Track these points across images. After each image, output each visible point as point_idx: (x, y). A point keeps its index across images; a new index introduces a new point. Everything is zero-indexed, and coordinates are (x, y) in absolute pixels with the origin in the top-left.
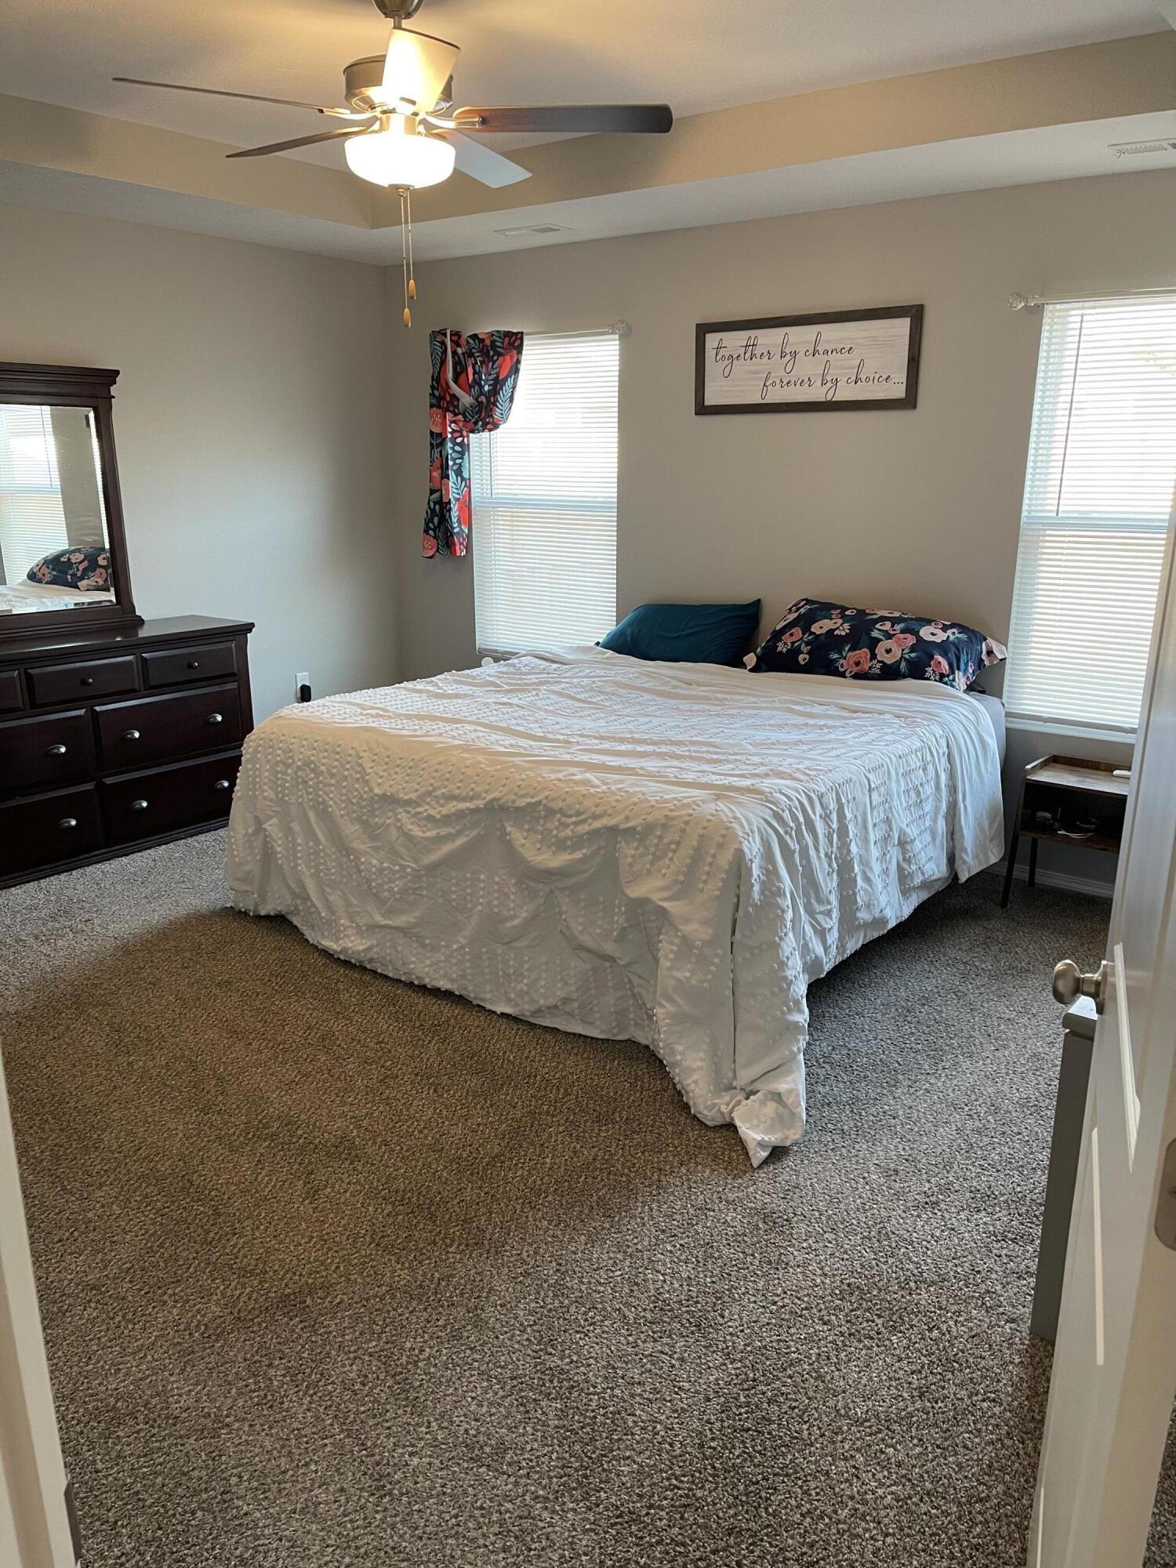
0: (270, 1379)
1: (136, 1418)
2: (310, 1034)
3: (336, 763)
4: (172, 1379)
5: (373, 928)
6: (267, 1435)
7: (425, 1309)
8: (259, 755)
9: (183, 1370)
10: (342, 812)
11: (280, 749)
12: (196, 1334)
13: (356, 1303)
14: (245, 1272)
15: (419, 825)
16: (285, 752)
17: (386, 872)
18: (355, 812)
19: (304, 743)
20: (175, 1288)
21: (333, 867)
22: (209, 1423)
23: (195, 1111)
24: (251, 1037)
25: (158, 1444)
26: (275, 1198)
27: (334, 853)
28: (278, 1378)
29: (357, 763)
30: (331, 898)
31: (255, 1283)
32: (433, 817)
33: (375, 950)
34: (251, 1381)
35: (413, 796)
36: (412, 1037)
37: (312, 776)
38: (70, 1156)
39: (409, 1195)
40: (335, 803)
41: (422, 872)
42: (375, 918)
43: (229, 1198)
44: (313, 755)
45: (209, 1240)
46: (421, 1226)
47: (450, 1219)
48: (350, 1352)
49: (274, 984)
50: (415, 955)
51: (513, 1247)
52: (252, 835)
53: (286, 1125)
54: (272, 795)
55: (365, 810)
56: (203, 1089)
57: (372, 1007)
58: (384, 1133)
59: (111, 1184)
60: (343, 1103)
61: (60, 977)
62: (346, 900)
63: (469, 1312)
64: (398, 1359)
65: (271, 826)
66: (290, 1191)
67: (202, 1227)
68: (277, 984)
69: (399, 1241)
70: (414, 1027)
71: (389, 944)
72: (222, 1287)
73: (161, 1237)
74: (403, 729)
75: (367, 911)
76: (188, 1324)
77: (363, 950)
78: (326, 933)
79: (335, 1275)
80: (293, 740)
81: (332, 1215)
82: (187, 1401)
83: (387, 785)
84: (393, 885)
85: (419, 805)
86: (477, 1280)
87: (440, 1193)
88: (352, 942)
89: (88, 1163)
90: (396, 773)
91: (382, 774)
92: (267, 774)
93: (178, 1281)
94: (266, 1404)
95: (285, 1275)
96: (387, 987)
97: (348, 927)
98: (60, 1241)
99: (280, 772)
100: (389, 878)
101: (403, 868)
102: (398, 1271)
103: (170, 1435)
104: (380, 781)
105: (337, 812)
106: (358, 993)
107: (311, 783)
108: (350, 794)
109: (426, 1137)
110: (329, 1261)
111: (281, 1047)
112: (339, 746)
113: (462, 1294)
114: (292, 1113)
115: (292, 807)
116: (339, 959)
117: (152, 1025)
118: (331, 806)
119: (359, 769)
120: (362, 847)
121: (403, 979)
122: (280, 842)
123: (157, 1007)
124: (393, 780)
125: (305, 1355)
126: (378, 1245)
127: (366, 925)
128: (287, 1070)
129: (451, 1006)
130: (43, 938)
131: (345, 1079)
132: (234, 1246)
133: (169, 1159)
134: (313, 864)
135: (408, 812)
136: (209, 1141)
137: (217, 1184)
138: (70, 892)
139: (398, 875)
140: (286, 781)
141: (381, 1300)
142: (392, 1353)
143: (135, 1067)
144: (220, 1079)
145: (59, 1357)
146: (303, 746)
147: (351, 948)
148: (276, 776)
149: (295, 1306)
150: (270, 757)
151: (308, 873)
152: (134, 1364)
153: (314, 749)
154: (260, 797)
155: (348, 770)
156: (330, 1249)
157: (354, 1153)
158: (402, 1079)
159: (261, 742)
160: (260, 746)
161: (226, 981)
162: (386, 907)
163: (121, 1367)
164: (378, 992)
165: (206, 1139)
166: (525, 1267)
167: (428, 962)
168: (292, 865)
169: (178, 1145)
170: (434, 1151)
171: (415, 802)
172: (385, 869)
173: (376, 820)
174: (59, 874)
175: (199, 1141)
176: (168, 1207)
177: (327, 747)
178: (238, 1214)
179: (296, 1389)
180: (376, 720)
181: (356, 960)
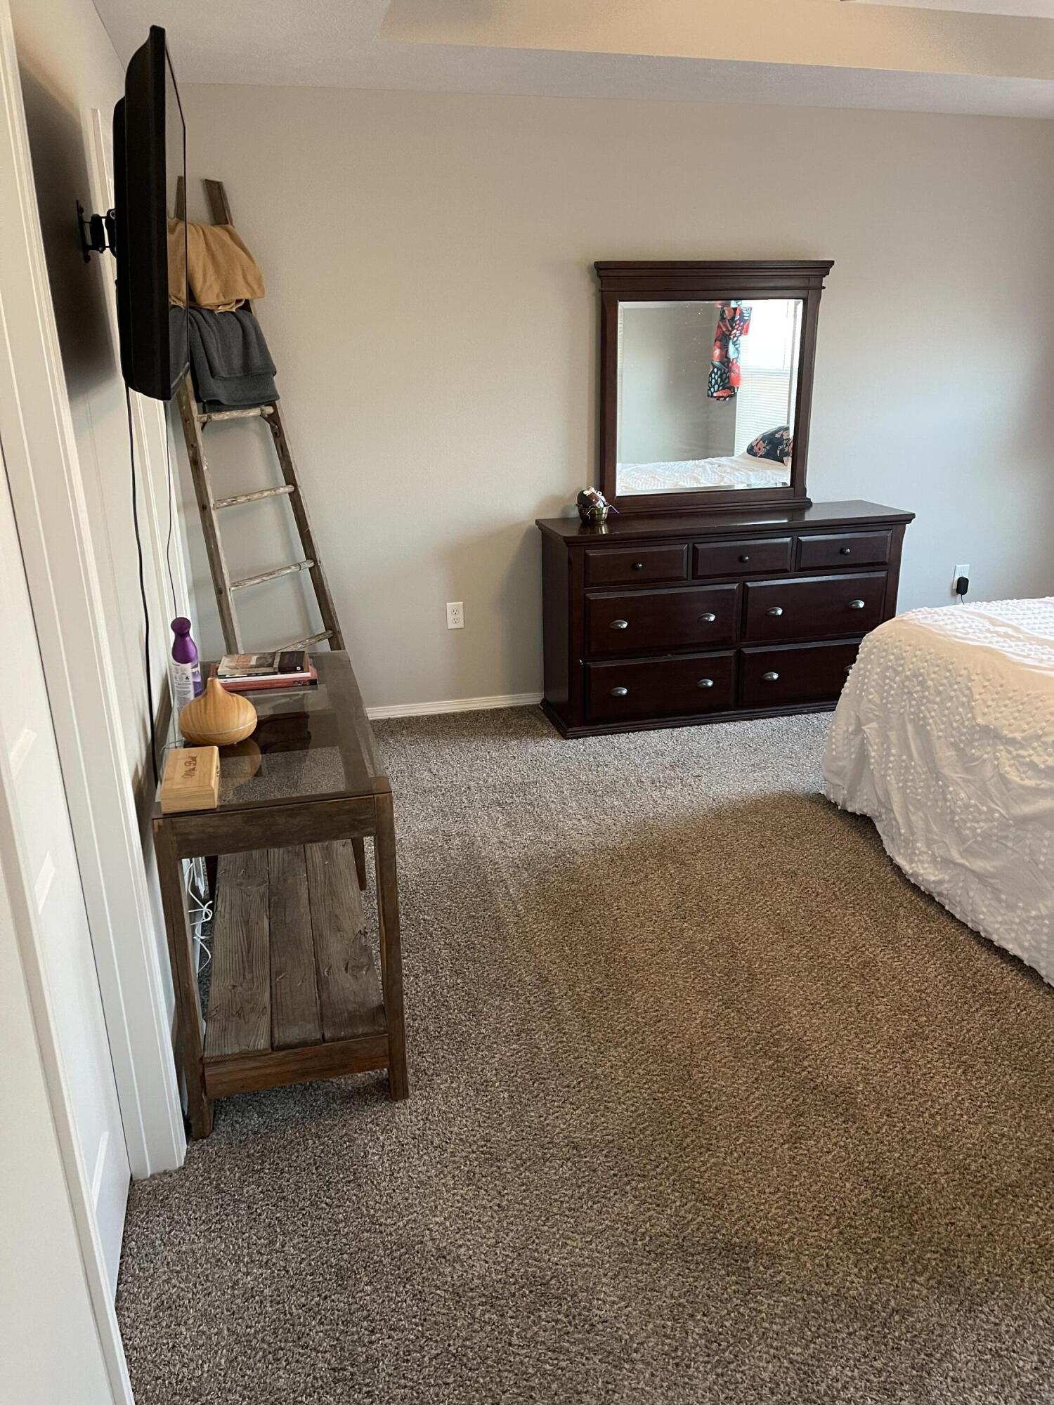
0: (687, 1333)
1: (560, 1305)
2: (852, 956)
3: (945, 681)
4: (604, 1280)
5: (947, 862)
6: (663, 1394)
7: (866, 1339)
8: (872, 657)
9: (616, 1276)
10: (941, 734)
11: (893, 654)
12: (640, 1243)
13: (797, 1291)
14: (702, 1197)
15: (1019, 771)
16: (897, 659)
17: (972, 809)
18: (952, 736)
19: (918, 653)
20: (639, 1182)
21: (921, 787)
22: (617, 1347)
23: (719, 1000)
24: (795, 939)
25: (567, 1345)
26: (758, 1127)
27: (925, 773)
28: (695, 1336)
29: (967, 685)
30: (913, 818)
31: (709, 1215)
32: (1037, 765)
33: (946, 885)
34: (669, 1323)
35: (1018, 736)
36: (959, 997)
37: (918, 688)
38: (604, 1005)
39: (894, 1188)
40: (935, 722)
41: (1011, 822)
42: (952, 853)
43: (716, 1108)
44: (924, 668)
45: (685, 1145)
46: (896, 1233)
47: (930, 1241)
48: (772, 1347)
49: (836, 889)
50: (987, 906)
51: (993, 1311)
52: (852, 734)
53: (796, 1049)
54: (877, 700)
55: (964, 738)
56: (734, 979)
57: (926, 946)
58: (891, 1099)
59: (625, 1047)
60: (860, 1047)
61: (658, 825)
62: (927, 824)
63: (913, 1368)
64: (817, 1383)
65: (870, 729)
66: (774, 1127)
67: (683, 1128)
68: (840, 889)
69: (865, 1239)
70: (965, 986)
71: (961, 885)
72: (678, 1204)
73: (646, 1121)
74: (1028, 656)
75: (945, 843)
76: (638, 1227)
77: (934, 882)
78: (902, 851)
79: (786, 1247)
80: (908, 648)
81: (805, 1174)
82: (607, 1312)
83: (993, 716)
84: (976, 825)
85: (1023, 747)
86: (936, 1333)
87: (929, 1202)
88: (925, 869)
89: (616, 1018)
90: (1006, 706)
91: (990, 703)
92: (876, 677)
93: (644, 1176)
94: (673, 1358)
95: (739, 1219)
96: (951, 929)
97: (924, 853)
98: (568, 1086)
99: (888, 678)
100: (974, 817)
101: (991, 811)
102: (853, 1276)
103: (581, 1341)
104: (986, 710)
105: (935, 733)
106: (917, 926)
107: (915, 695)
108: (951, 717)
109: (936, 1126)
110: (786, 1226)
111: (820, 961)
112: (952, 663)
113: (912, 1342)
114: (805, 1038)
115: (892, 715)
116: (909, 880)
117: (714, 897)
118: (930, 725)
119: (968, 692)
120: (954, 776)
121: (970, 925)
122: (875, 747)
123: (724, 879)
124: (1001, 713)
125: (727, 1324)
126: (841, 1233)
127: (941, 857)
128: (817, 988)
129: (1016, 975)
130: (658, 784)
131: (871, 1021)
132: (704, 1163)
133: (680, 1042)
134: (902, 778)
135: (1010, 752)
136: (720, 1038)
137: (711, 1087)
138: (693, 745)
139: (983, 817)
140: (891, 687)
141: (824, 1302)
142: (813, 1372)
143: (685, 935)
144: (752, 975)
145: (525, 1205)
146: (916, 656)
147: (922, 875)
148: (884, 682)
149: (736, 1261)
150: (882, 660)
151: (896, 786)
152: (580, 1245)
153: (926, 661)
154: (865, 699)
155: (955, 690)
156: (791, 1212)
157: (851, 1111)
158: (932, 1044)
159: (877, 644)
160: (875, 647)
161: (793, 872)
162: (966, 846)
163: (569, 1242)
164: (939, 931)
165: (718, 1035)
166: (998, 1345)
167: (1000, 919)
168: (883, 773)
169: (692, 1031)
170: (939, 1146)
171: (1020, 743)
172: (971, 806)
173: (973, 751)
174: (691, 725)
175: (711, 1034)
176: (662, 1093)
177: (939, 662)
178: (718, 1129)
179: (706, 1359)
180: (1002, 640)
181: (926, 889)
